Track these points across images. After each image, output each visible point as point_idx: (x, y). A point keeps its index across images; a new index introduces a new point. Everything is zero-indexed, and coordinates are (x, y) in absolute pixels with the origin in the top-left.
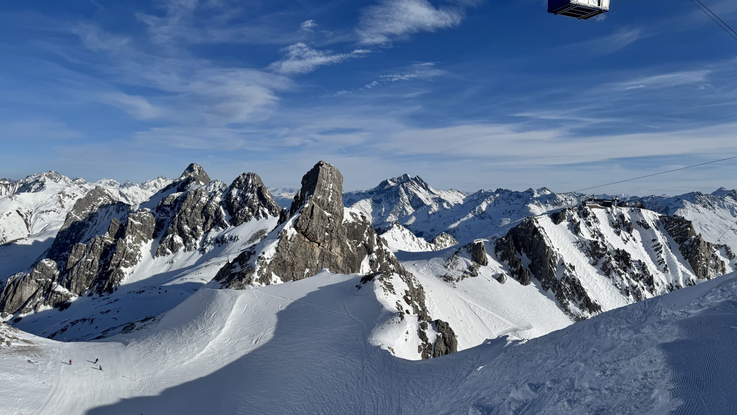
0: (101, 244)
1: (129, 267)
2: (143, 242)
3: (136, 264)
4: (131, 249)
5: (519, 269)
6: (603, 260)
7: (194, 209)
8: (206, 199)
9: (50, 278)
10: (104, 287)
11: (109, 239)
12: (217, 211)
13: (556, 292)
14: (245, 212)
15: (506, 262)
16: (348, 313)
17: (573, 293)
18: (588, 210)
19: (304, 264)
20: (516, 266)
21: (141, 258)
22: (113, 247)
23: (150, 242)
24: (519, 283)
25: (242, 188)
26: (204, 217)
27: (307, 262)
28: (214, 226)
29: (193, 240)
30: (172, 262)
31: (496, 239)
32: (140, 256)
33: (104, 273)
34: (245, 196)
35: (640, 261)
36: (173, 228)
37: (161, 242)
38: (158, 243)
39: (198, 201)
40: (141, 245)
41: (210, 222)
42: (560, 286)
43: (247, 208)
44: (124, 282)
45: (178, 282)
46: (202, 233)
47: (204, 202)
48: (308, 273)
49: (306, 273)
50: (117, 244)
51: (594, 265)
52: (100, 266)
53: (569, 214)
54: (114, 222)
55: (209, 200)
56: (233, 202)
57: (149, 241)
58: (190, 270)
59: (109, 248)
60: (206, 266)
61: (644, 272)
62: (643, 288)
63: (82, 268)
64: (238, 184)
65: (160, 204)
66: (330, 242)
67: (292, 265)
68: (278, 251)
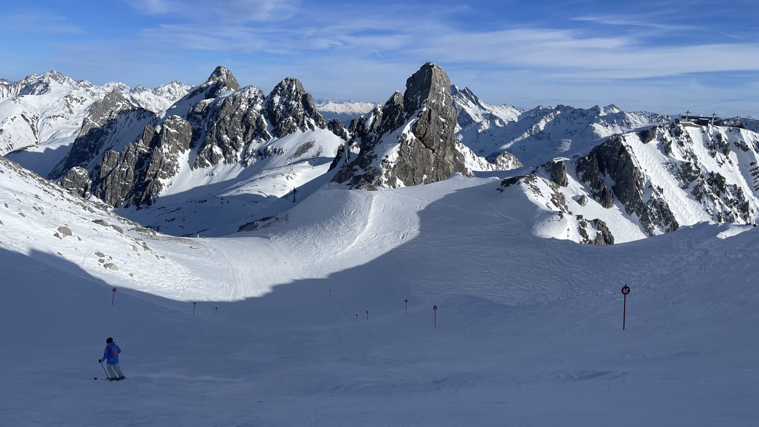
0: (136, 153)
1: (167, 178)
2: (180, 151)
3: (174, 176)
4: (168, 159)
5: (602, 190)
6: (695, 183)
7: (233, 117)
8: (246, 106)
9: (83, 188)
10: (141, 198)
11: (143, 147)
12: (258, 120)
13: (641, 215)
14: (289, 122)
15: (588, 183)
16: (498, 213)
17: (660, 217)
18: (682, 128)
19: (422, 170)
20: (598, 187)
21: (178, 169)
22: (148, 156)
23: (188, 152)
24: (600, 206)
25: (285, 94)
26: (244, 126)
27: (424, 168)
28: (255, 136)
29: (234, 152)
30: (212, 175)
31: (577, 158)
32: (178, 167)
33: (140, 184)
34: (288, 104)
35: (735, 186)
36: (211, 138)
37: (199, 153)
38: (196, 154)
39: (237, 109)
40: (177, 155)
41: (251, 132)
42: (645, 210)
43: (291, 118)
44: (162, 193)
45: (233, 193)
46: (243, 144)
47: (244, 109)
48: (426, 179)
49: (424, 179)
50: (152, 154)
51: (684, 188)
52: (135, 177)
53: (659, 132)
54: (148, 129)
55: (249, 107)
56: (276, 111)
57: (186, 151)
58: (244, 182)
59: (144, 157)
60: (261, 178)
61: (740, 198)
62: (736, 215)
63: (116, 178)
64: (281, 91)
65: (191, 111)
66: (444, 149)
67: (413, 170)
68: (400, 155)
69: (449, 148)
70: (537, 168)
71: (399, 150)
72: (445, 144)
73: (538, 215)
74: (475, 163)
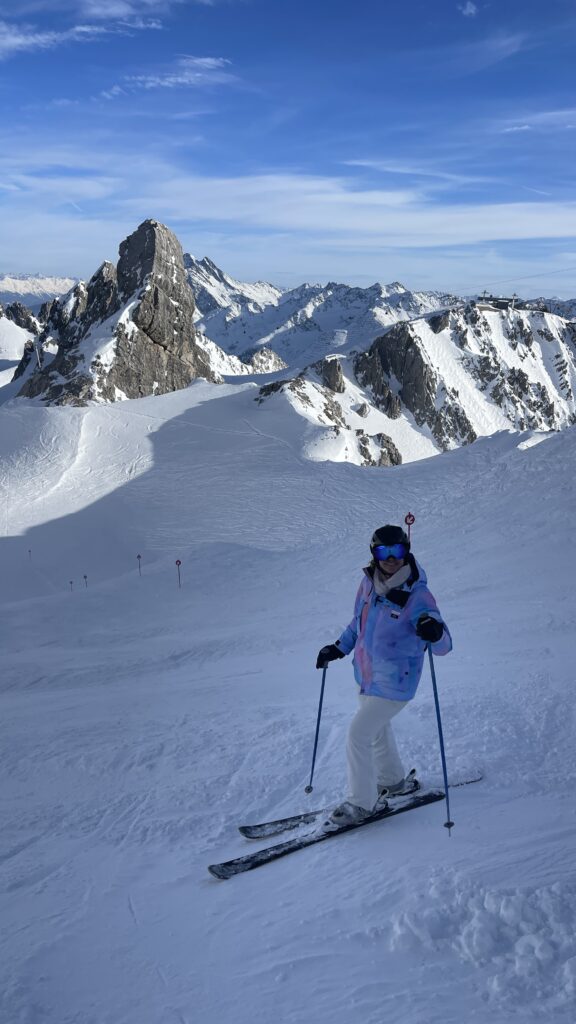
5: (386, 396)
6: (494, 382)
13: (433, 426)
15: (370, 387)
17: (455, 427)
18: (478, 313)
19: (151, 376)
20: (382, 393)
24: (386, 417)
27: (154, 372)
31: (355, 355)
35: (539, 384)
42: (438, 419)
48: (157, 388)
49: (154, 388)
51: (482, 389)
53: (453, 318)
61: (544, 399)
62: (540, 420)
66: (180, 344)
67: (138, 376)
68: (118, 354)
69: (186, 343)
70: (306, 369)
71: (115, 347)
72: (181, 338)
73: (308, 432)
74: (225, 364)
